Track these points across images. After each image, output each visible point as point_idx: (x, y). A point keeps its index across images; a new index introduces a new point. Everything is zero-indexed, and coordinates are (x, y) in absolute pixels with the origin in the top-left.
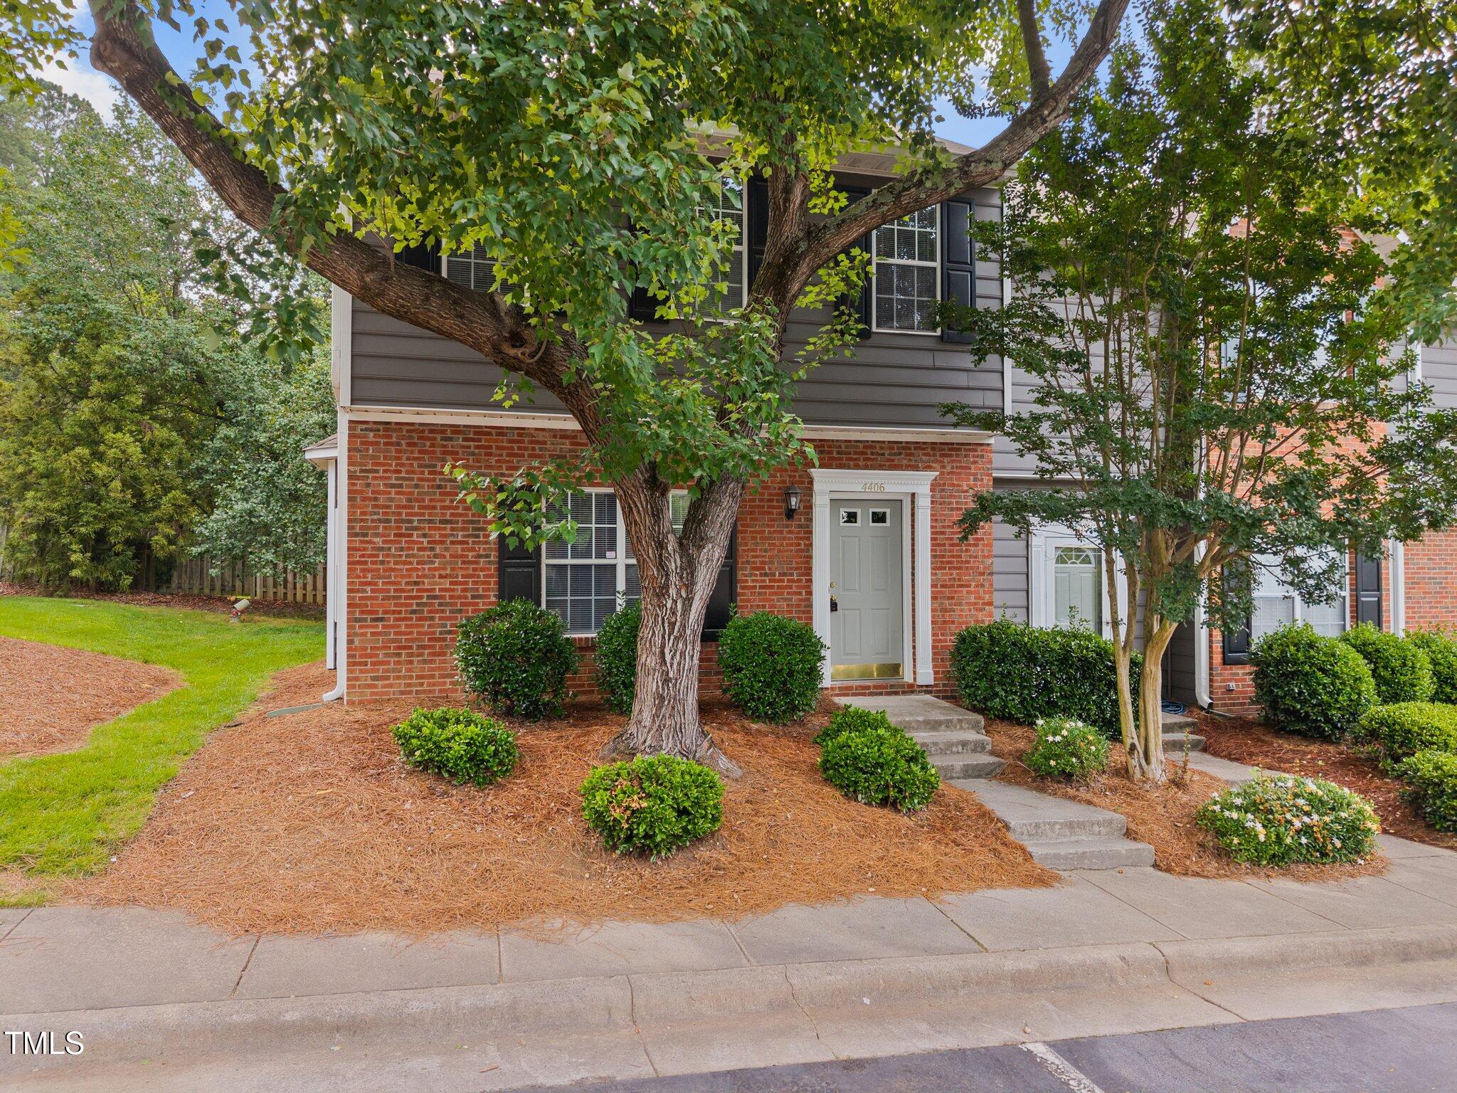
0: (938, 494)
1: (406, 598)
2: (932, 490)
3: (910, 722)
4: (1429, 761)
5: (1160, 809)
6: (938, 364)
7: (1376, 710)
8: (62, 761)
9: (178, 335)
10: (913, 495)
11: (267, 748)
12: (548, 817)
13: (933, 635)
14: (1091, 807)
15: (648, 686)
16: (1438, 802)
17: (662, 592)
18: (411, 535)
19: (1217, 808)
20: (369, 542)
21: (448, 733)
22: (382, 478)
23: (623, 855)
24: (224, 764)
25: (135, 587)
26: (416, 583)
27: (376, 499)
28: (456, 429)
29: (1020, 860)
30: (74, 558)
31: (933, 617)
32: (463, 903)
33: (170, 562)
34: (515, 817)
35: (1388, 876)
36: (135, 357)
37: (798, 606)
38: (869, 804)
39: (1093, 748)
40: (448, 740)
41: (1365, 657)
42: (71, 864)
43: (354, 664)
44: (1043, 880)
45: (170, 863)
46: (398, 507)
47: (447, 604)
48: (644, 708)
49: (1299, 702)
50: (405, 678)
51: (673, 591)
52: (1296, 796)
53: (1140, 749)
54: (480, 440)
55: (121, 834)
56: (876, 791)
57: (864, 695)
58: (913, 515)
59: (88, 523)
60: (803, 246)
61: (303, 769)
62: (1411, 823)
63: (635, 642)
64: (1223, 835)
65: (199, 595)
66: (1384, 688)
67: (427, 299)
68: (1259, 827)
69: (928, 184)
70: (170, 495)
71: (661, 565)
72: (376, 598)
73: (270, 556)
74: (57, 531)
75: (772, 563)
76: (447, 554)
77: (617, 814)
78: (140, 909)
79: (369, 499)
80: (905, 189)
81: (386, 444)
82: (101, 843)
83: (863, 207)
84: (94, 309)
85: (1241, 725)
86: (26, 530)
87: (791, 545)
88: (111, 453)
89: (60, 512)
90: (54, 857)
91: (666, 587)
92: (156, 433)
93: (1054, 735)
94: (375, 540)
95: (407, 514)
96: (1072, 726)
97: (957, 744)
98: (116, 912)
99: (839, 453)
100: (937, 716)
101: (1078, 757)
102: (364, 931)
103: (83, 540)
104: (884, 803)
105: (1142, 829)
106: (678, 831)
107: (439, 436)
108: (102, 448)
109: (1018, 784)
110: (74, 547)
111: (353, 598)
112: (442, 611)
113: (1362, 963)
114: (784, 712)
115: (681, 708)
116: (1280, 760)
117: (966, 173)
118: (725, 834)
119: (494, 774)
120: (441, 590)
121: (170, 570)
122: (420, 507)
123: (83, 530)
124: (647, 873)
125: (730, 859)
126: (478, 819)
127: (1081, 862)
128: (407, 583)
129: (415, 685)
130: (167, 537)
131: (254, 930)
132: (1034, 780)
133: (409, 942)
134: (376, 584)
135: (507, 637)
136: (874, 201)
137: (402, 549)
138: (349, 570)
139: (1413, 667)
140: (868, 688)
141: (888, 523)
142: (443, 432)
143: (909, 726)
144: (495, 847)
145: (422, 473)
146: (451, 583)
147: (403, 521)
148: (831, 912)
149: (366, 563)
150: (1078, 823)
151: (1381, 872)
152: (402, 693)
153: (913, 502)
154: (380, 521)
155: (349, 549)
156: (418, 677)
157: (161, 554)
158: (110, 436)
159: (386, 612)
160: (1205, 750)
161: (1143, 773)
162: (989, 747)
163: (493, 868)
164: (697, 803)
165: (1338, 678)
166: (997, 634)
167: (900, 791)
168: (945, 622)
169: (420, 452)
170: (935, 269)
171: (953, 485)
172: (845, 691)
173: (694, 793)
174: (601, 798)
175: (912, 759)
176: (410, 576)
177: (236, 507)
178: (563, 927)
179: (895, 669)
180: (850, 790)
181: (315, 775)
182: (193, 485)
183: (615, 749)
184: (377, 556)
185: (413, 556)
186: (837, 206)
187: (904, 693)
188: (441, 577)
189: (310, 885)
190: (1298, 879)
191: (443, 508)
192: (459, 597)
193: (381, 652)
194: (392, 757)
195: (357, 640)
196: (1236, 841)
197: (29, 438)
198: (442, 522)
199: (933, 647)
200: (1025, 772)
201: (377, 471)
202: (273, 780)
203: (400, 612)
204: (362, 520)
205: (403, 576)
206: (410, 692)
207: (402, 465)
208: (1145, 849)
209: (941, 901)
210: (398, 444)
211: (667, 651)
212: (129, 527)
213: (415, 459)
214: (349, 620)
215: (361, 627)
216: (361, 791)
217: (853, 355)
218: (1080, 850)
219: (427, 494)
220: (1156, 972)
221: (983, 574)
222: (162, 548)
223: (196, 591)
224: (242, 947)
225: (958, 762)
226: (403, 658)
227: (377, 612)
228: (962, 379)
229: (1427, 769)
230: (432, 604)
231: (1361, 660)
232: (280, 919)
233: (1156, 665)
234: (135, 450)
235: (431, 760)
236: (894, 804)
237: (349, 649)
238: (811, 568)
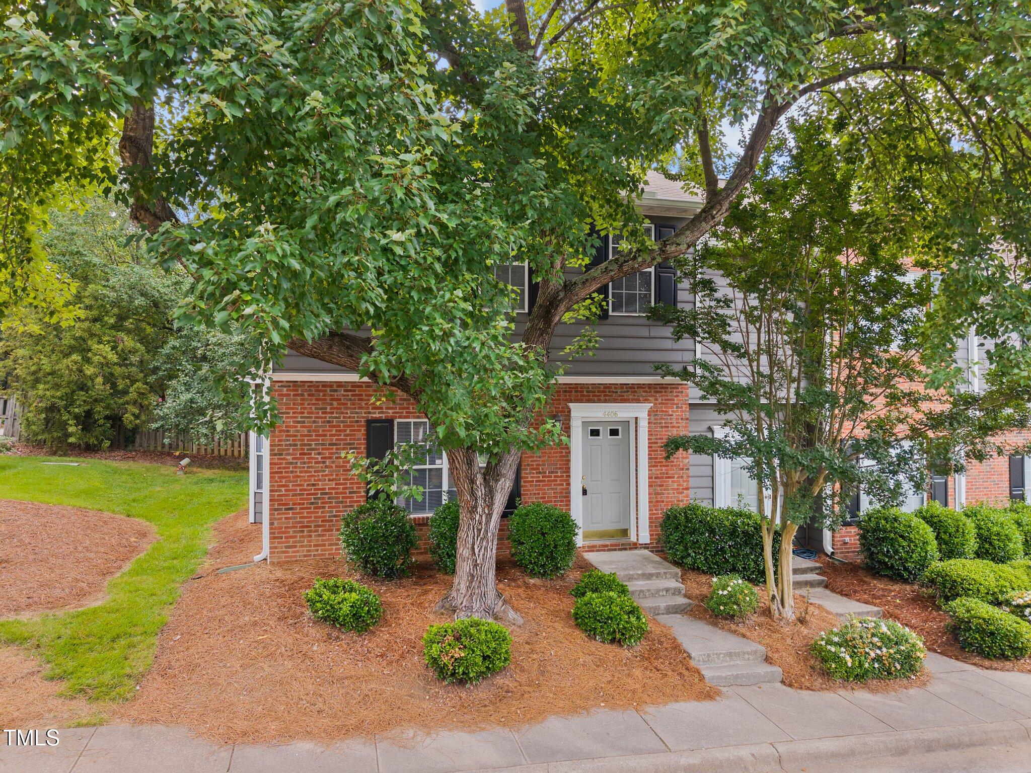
0: (653, 418)
1: (307, 494)
2: (649, 415)
3: (633, 575)
4: (964, 605)
5: (789, 641)
6: (652, 334)
7: (937, 565)
8: (94, 612)
9: (141, 279)
10: (636, 418)
11: (223, 601)
12: (402, 656)
13: (650, 510)
14: (745, 640)
15: (464, 568)
16: (967, 635)
17: (473, 510)
18: (310, 454)
19: (823, 643)
20: (284, 459)
21: (339, 599)
22: (291, 417)
23: (449, 684)
24: (196, 614)
25: (112, 448)
26: (314, 485)
27: (288, 431)
28: (340, 384)
29: (697, 680)
30: (71, 429)
31: (650, 498)
32: (353, 721)
33: (135, 430)
34: (382, 656)
35: (930, 688)
36: (113, 295)
37: (561, 493)
38: (603, 642)
39: (748, 599)
40: (339, 603)
41: (931, 526)
42: (114, 693)
43: (275, 538)
44: (709, 695)
45: (173, 691)
46: (302, 436)
47: (333, 498)
48: (461, 580)
49: (887, 557)
50: (306, 546)
51: (480, 510)
52: (873, 635)
53: (778, 598)
54: (355, 391)
55: (141, 670)
56: (608, 634)
57: (604, 550)
58: (636, 431)
59: (80, 406)
60: (562, 294)
61: (247, 618)
62: (951, 645)
63: (456, 539)
64: (826, 662)
65: (154, 452)
66: (944, 546)
67: (331, 347)
68: (848, 658)
69: (640, 259)
70: (135, 386)
71: (472, 493)
72: (288, 495)
73: (204, 431)
74: (59, 411)
75: (544, 465)
76: (334, 465)
77: (445, 660)
78: (160, 726)
79: (283, 431)
80: (625, 262)
81: (294, 395)
82: (129, 676)
83: (599, 272)
84: (84, 260)
85: (852, 569)
86: (39, 411)
87: (556, 453)
88: (96, 359)
89: (61, 398)
90: (104, 689)
91: (476, 507)
92: (126, 343)
93: (723, 590)
94: (288, 457)
95: (308, 440)
96: (736, 582)
97: (663, 590)
98: (146, 729)
99: (587, 392)
100: (651, 570)
101: (738, 605)
102: (295, 742)
103: (76, 417)
104: (613, 641)
105: (776, 656)
106: (483, 669)
107: (328, 389)
108: (90, 355)
109: (700, 618)
110: (70, 422)
111: (274, 496)
112: (331, 503)
113: (902, 754)
114: (551, 571)
115: (485, 582)
116: (875, 597)
117: (663, 251)
118: (512, 667)
119: (368, 625)
120: (329, 489)
121: (134, 434)
122: (316, 436)
123: (76, 410)
124: (464, 695)
125: (516, 684)
126: (359, 658)
127: (736, 681)
128: (308, 485)
129: (313, 551)
130: (134, 415)
131: (230, 742)
132: (711, 617)
133: (322, 749)
134: (288, 486)
135: (374, 528)
136: (606, 268)
137: (304, 463)
138: (271, 477)
139: (963, 533)
140: (607, 546)
141: (620, 436)
142: (331, 386)
143: (631, 578)
144: (370, 678)
145: (318, 413)
146: (336, 484)
147: (305, 445)
148: (577, 722)
149: (281, 472)
150: (735, 653)
151: (925, 684)
152: (305, 556)
153: (636, 423)
154: (290, 445)
155: (271, 464)
156: (315, 546)
157: (130, 426)
158: (95, 347)
159: (294, 504)
160: (826, 587)
161: (780, 614)
162: (683, 592)
163: (370, 693)
164: (495, 651)
165: (912, 542)
166: (690, 513)
167: (623, 634)
168: (657, 502)
169: (316, 400)
170: (650, 273)
171: (663, 411)
172: (592, 549)
173: (493, 645)
174: (435, 649)
175: (631, 612)
176: (310, 480)
177: (181, 397)
178: (414, 736)
179: (625, 532)
180: (591, 633)
181: (255, 624)
182: (152, 379)
183: (443, 606)
184: (289, 468)
185: (312, 467)
186: (584, 263)
187: (630, 549)
188: (329, 480)
189: (260, 708)
190: (872, 691)
191: (331, 435)
192: (341, 493)
193: (291, 530)
194: (303, 610)
195: (276, 522)
196: (833, 666)
197: (39, 348)
198: (330, 444)
199: (650, 518)
200: (706, 610)
201: (289, 413)
202: (229, 627)
203: (303, 504)
204: (279, 445)
205: (305, 481)
206: (310, 555)
207: (305, 408)
208: (777, 670)
209: (645, 713)
210: (302, 395)
211: (476, 547)
212: (108, 407)
213: (313, 404)
214: (271, 510)
215: (278, 514)
216: (284, 637)
217: (594, 355)
218: (735, 673)
219: (321, 426)
220: (773, 763)
221: (682, 469)
222: (131, 422)
223: (152, 448)
224: (225, 754)
225: (663, 603)
226: (305, 533)
227: (288, 504)
228: (669, 344)
229: (961, 612)
230: (323, 498)
231: (929, 529)
232: (245, 734)
233: (789, 544)
234: (113, 357)
235: (329, 616)
236: (619, 641)
237: (271, 529)
238: (569, 468)
